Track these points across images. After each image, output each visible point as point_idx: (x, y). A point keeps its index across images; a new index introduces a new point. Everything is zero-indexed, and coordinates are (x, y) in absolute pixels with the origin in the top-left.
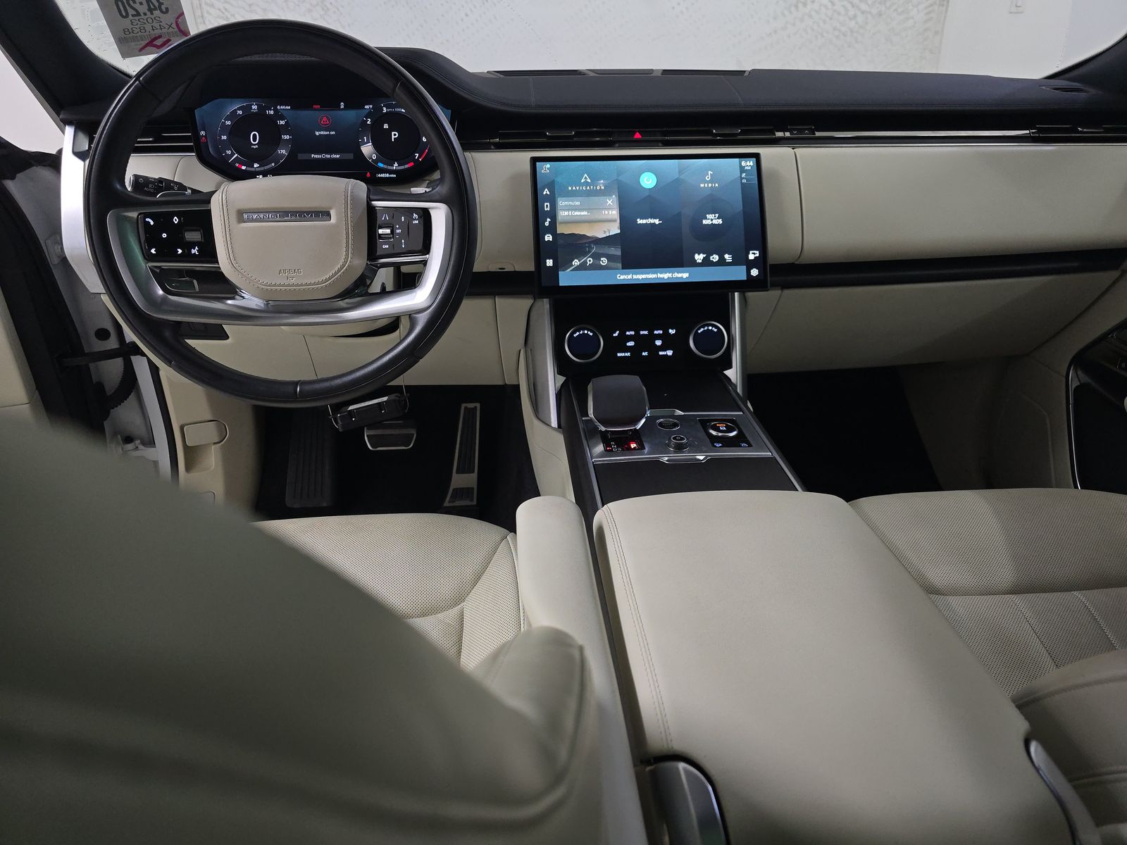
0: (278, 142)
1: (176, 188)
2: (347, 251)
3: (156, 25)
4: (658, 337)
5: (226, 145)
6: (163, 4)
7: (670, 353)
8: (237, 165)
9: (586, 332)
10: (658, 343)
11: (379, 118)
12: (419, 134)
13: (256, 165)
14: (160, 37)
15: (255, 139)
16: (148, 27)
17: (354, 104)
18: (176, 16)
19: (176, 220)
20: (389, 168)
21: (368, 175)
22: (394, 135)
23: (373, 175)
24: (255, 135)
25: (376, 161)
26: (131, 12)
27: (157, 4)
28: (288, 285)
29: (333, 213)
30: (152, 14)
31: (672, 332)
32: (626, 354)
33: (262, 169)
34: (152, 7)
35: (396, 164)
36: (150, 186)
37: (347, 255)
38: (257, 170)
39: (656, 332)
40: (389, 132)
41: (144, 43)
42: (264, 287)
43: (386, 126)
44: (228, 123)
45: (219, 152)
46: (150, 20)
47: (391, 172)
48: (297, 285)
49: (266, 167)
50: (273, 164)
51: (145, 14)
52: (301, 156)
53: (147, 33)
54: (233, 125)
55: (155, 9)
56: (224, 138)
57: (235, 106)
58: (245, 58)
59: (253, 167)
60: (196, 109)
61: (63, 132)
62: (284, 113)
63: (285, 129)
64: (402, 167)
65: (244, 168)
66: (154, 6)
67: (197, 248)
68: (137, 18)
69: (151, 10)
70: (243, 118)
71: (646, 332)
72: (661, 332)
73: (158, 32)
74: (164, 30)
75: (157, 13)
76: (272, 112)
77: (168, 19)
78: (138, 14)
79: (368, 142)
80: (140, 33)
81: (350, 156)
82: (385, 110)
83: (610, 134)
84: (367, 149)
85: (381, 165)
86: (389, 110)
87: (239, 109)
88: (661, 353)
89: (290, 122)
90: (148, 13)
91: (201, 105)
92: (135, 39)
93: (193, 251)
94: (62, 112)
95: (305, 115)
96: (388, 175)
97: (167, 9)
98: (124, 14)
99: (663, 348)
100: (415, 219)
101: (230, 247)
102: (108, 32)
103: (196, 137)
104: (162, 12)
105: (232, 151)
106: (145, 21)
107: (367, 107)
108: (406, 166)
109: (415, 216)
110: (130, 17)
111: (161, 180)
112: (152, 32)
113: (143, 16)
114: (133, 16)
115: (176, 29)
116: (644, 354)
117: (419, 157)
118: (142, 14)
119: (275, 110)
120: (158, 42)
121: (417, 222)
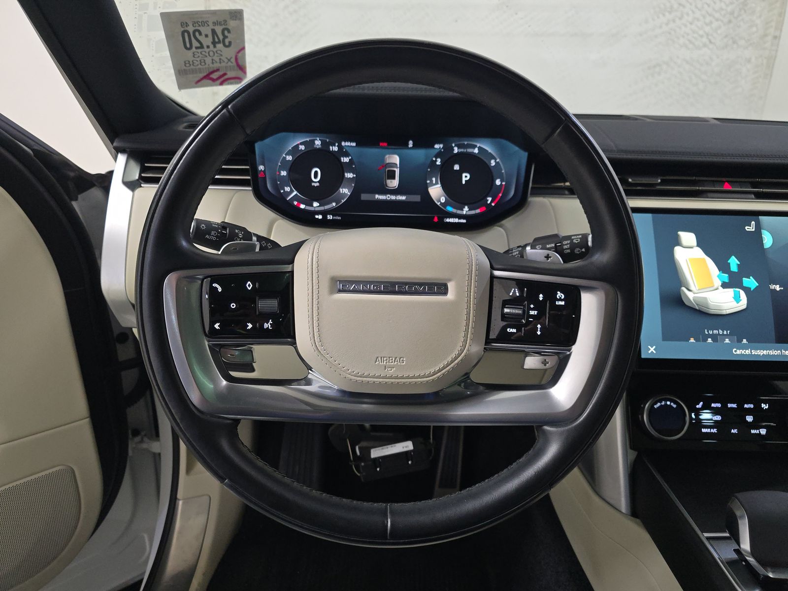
0: (340, 180)
1: (241, 236)
2: (466, 336)
3: (216, 58)
4: (749, 412)
5: (284, 182)
6: (227, 37)
7: (763, 432)
8: (295, 203)
9: (668, 403)
10: (749, 419)
11: (449, 159)
12: (492, 177)
13: (316, 204)
14: (218, 70)
15: (316, 177)
16: (208, 60)
17: (424, 142)
18: (237, 50)
19: (249, 285)
20: (459, 212)
21: (436, 220)
22: (466, 177)
23: (441, 219)
24: (316, 173)
25: (444, 205)
26: (195, 44)
27: (221, 37)
28: (385, 377)
29: (451, 286)
30: (215, 47)
31: (765, 406)
32: (712, 430)
33: (322, 208)
34: (217, 40)
35: (466, 209)
36: (213, 233)
37: (465, 341)
38: (317, 209)
39: (746, 406)
40: (459, 174)
41: (202, 75)
42: (353, 377)
43: (457, 167)
44: (289, 158)
45: (277, 188)
46: (211, 54)
47: (460, 217)
48: (397, 378)
49: (327, 207)
50: (334, 204)
51: (208, 47)
52: (365, 197)
53: (207, 66)
54: (294, 162)
55: (219, 42)
56: (284, 173)
57: (298, 141)
58: (342, 91)
59: (312, 206)
60: (256, 141)
61: (115, 159)
62: (349, 150)
63: (349, 167)
64: (473, 212)
65: (302, 206)
66: (218, 38)
67: (270, 322)
68: (199, 50)
69: (214, 43)
70: (305, 154)
71: (734, 406)
72: (752, 406)
73: (216, 65)
74: (223, 64)
75: (220, 46)
76: (336, 149)
77: (229, 53)
78: (202, 46)
79: (437, 183)
80: (200, 66)
81: (417, 198)
82: (456, 150)
83: (694, 183)
84: (436, 191)
85: (450, 209)
86: (460, 150)
87: (301, 144)
88: (753, 431)
89: (354, 159)
90: (212, 46)
91: (262, 138)
92: (193, 72)
93: (266, 325)
94: (116, 140)
95: (371, 152)
96: (456, 220)
97: (230, 43)
98: (188, 45)
99: (755, 425)
100: (560, 300)
101: (315, 324)
102: (170, 64)
103: (254, 170)
104: (224, 45)
105: (291, 188)
106: (207, 55)
107: (437, 146)
108: (478, 211)
109: (560, 295)
110: (194, 49)
111: (224, 226)
112: (211, 65)
113: (206, 49)
114: (197, 48)
115: (234, 64)
116: (733, 431)
117: (492, 202)
118: (205, 47)
119: (340, 147)
120: (214, 76)
121: (563, 303)
